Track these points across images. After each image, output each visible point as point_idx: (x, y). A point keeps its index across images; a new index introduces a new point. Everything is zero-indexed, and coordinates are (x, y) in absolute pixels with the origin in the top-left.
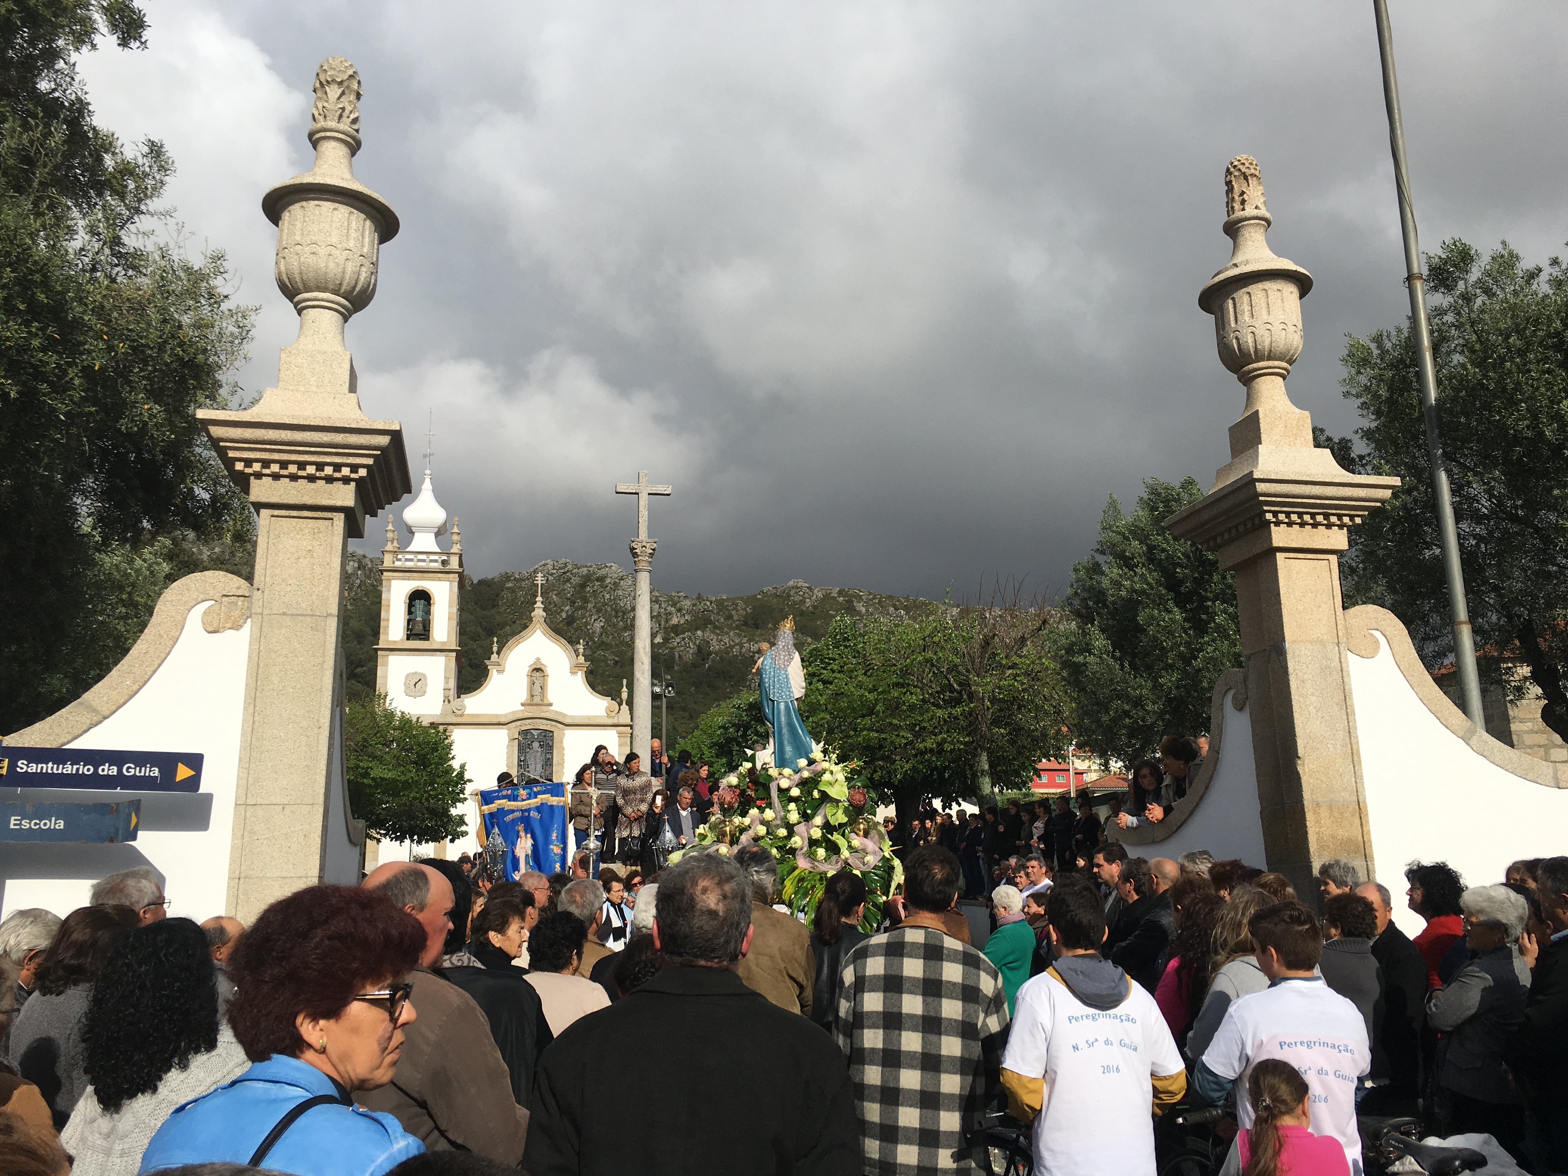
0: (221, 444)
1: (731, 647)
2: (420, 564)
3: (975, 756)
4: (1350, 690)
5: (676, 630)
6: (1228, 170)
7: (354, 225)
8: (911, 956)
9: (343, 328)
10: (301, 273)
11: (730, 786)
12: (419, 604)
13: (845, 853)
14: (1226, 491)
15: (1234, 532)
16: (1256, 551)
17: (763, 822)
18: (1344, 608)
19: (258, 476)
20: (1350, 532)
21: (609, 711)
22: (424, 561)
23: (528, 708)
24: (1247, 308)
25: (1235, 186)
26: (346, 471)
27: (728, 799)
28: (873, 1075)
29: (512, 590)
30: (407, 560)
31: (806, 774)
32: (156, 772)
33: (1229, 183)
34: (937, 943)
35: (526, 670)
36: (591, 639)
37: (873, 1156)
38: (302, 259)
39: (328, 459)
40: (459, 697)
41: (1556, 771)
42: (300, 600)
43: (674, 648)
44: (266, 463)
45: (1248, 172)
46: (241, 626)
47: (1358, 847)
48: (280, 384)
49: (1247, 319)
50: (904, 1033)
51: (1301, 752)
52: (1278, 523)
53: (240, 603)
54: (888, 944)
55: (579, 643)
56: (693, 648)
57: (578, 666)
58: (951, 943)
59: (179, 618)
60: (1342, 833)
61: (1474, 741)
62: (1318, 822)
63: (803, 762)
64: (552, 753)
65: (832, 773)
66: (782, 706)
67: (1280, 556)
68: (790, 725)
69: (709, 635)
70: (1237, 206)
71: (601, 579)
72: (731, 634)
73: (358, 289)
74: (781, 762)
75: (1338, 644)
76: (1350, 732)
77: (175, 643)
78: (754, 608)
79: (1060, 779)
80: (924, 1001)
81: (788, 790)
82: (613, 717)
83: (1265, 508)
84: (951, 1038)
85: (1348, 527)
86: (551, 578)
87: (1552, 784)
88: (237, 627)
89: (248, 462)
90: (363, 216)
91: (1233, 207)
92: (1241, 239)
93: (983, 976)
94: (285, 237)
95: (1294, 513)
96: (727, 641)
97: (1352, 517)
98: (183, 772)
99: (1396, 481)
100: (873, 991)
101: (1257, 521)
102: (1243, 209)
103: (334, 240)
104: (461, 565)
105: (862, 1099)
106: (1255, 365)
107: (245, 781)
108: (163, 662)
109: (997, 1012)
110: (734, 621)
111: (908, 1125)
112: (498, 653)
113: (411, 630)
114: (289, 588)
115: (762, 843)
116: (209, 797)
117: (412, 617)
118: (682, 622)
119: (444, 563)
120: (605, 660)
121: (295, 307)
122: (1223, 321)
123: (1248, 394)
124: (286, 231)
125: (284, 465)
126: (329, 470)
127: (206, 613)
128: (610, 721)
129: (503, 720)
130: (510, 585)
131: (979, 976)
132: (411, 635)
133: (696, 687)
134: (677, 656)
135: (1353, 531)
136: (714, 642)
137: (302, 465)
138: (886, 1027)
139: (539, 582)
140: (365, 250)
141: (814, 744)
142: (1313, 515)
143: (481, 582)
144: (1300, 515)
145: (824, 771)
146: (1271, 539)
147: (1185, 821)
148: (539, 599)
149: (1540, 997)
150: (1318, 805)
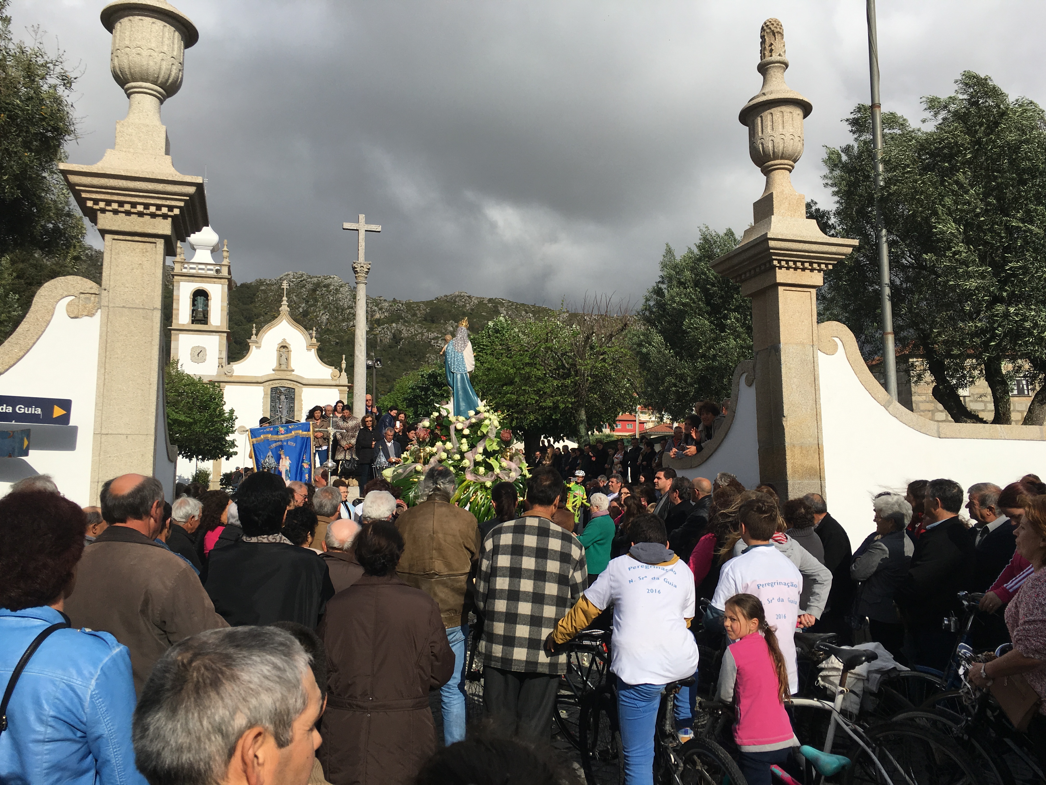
0: (77, 188)
1: (416, 335)
2: (200, 271)
3: (577, 411)
4: (818, 374)
5: (379, 322)
6: (763, 28)
7: (167, 34)
8: (529, 534)
9: (160, 108)
10: (129, 68)
11: (424, 427)
12: (200, 299)
13: (497, 471)
14: (750, 245)
15: (753, 272)
16: (766, 285)
17: (445, 450)
18: (818, 323)
19: (103, 211)
20: (825, 274)
21: (333, 376)
22: (203, 269)
23: (277, 372)
24: (769, 123)
25: (767, 39)
26: (165, 210)
27: (422, 435)
28: (501, 606)
29: (264, 292)
30: (191, 268)
31: (473, 420)
32: (39, 411)
33: (762, 37)
34: (546, 526)
35: (276, 347)
36: (320, 327)
37: (497, 655)
38: (130, 58)
39: (152, 201)
40: (229, 364)
41: (938, 428)
42: (134, 297)
43: (377, 335)
44: (108, 203)
45: (776, 30)
46: (94, 314)
47: (816, 472)
48: (117, 146)
49: (769, 131)
50: (522, 581)
51: (785, 413)
52: (780, 268)
53: (92, 299)
54: (515, 526)
55: (312, 330)
56: (389, 335)
57: (312, 345)
58: (554, 527)
59: (50, 307)
60: (807, 463)
61: (890, 408)
62: (793, 456)
63: (472, 413)
64: (294, 403)
65: (490, 420)
66: (459, 376)
67: (781, 289)
68: (464, 389)
69: (400, 326)
70: (767, 53)
71: (327, 286)
72: (416, 326)
73: (170, 81)
74: (458, 412)
75: (813, 345)
76: (816, 401)
77: (48, 324)
78: (431, 309)
79: (629, 427)
80: (536, 561)
81: (462, 430)
82: (336, 380)
83: (774, 257)
84: (551, 584)
85: (824, 271)
86: (291, 284)
87: (936, 435)
88: (91, 315)
89: (96, 201)
90: (173, 29)
91: (764, 54)
92: (768, 76)
93: (573, 547)
94: (117, 41)
95: (791, 261)
96: (413, 330)
97: (827, 265)
98: (58, 412)
99: (856, 242)
100: (504, 554)
101: (768, 265)
102: (771, 56)
103: (153, 45)
104: (229, 273)
105: (493, 620)
106: (772, 162)
107: (100, 419)
108: (40, 336)
109: (581, 569)
110: (418, 318)
111: (521, 636)
112: (257, 335)
113: (195, 317)
114: (127, 290)
115: (444, 463)
116: (75, 429)
117: (195, 308)
118: (382, 317)
119: (217, 271)
120: (329, 341)
121: (126, 92)
122: (754, 131)
123: (767, 182)
124: (118, 37)
125: (121, 204)
126: (153, 209)
127: (69, 305)
128: (334, 383)
129: (260, 380)
130: (263, 288)
131: (571, 548)
132: (195, 320)
133: (392, 361)
134: (379, 340)
135: (827, 274)
136: (404, 332)
137: (134, 205)
138: (511, 577)
139: (285, 287)
140: (175, 53)
141: (479, 401)
142: (803, 263)
143: (243, 285)
144: (795, 262)
145: (486, 418)
146: (775, 278)
147: (712, 454)
148: (285, 298)
149: (918, 563)
150: (794, 446)
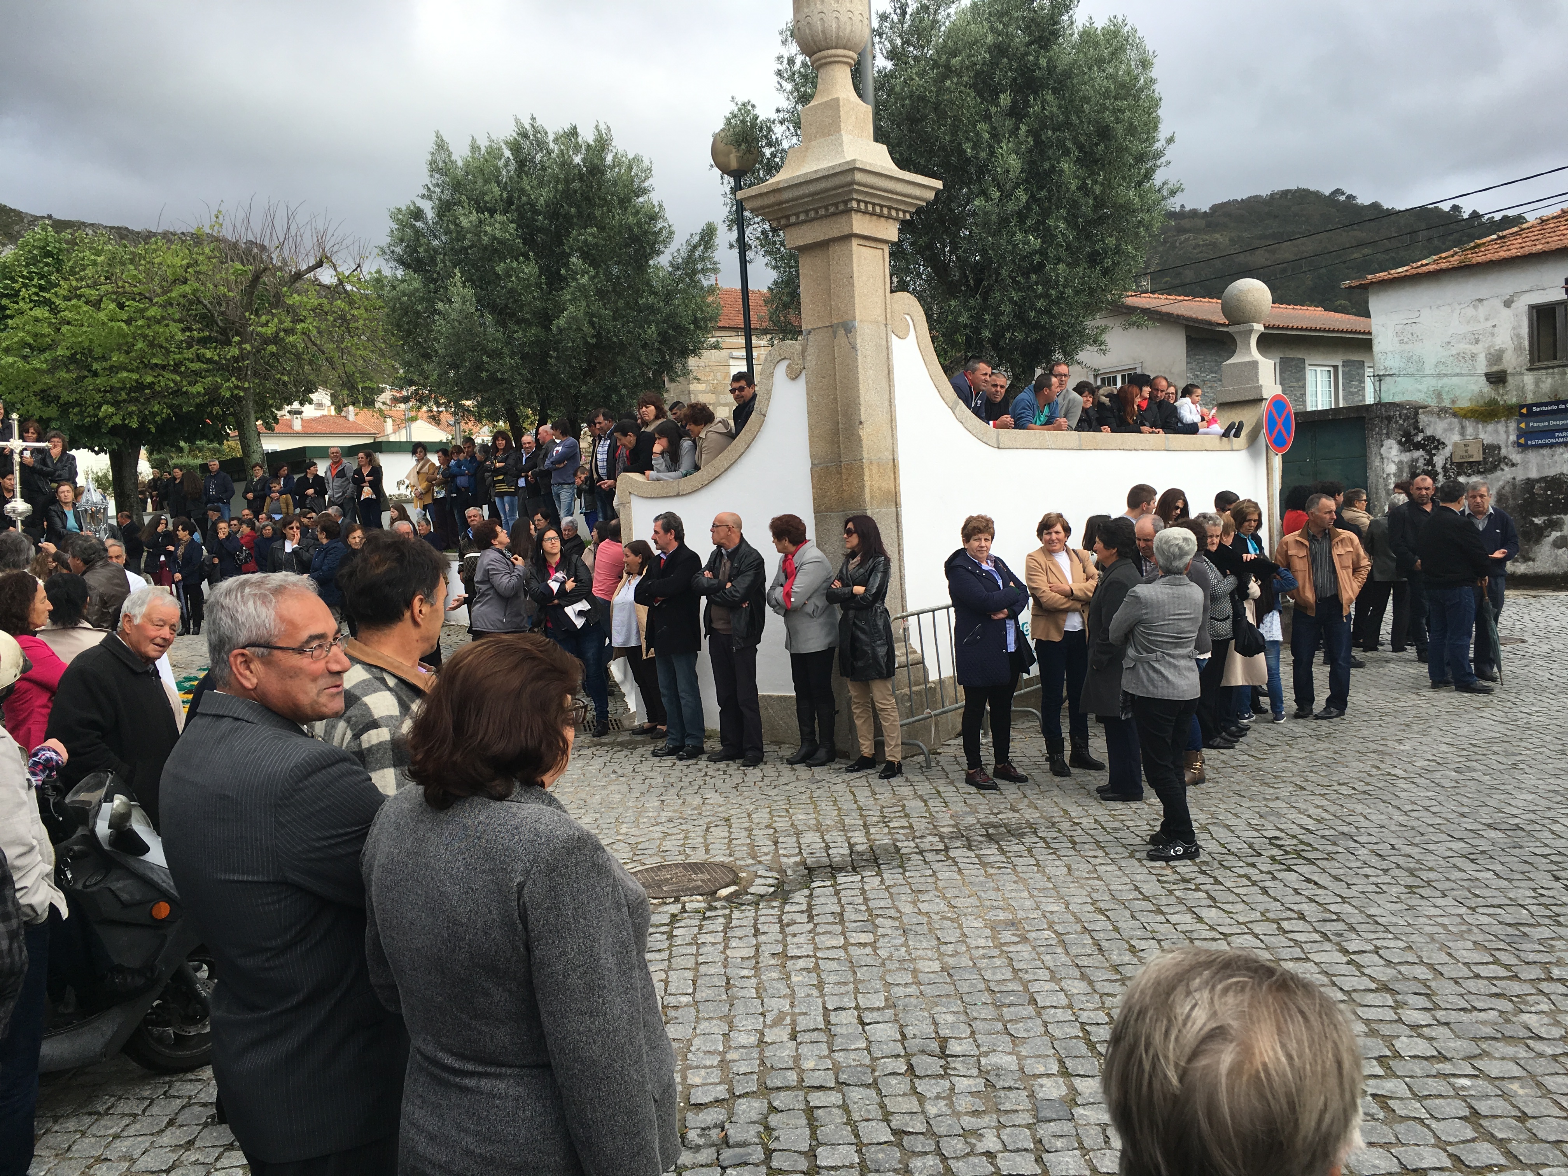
4: (892, 365)
16: (836, 233)
18: (891, 293)
20: (901, 226)
47: (890, 500)
51: (862, 418)
52: (858, 211)
60: (884, 485)
62: (871, 476)
67: (855, 242)
75: (886, 325)
76: (891, 402)
83: (852, 196)
85: (901, 221)
95: (870, 203)
97: (904, 213)
99: (939, 184)
106: (825, 53)
142: (881, 207)
144: (874, 205)
146: (851, 225)
147: (720, 475)
150: (871, 464)
